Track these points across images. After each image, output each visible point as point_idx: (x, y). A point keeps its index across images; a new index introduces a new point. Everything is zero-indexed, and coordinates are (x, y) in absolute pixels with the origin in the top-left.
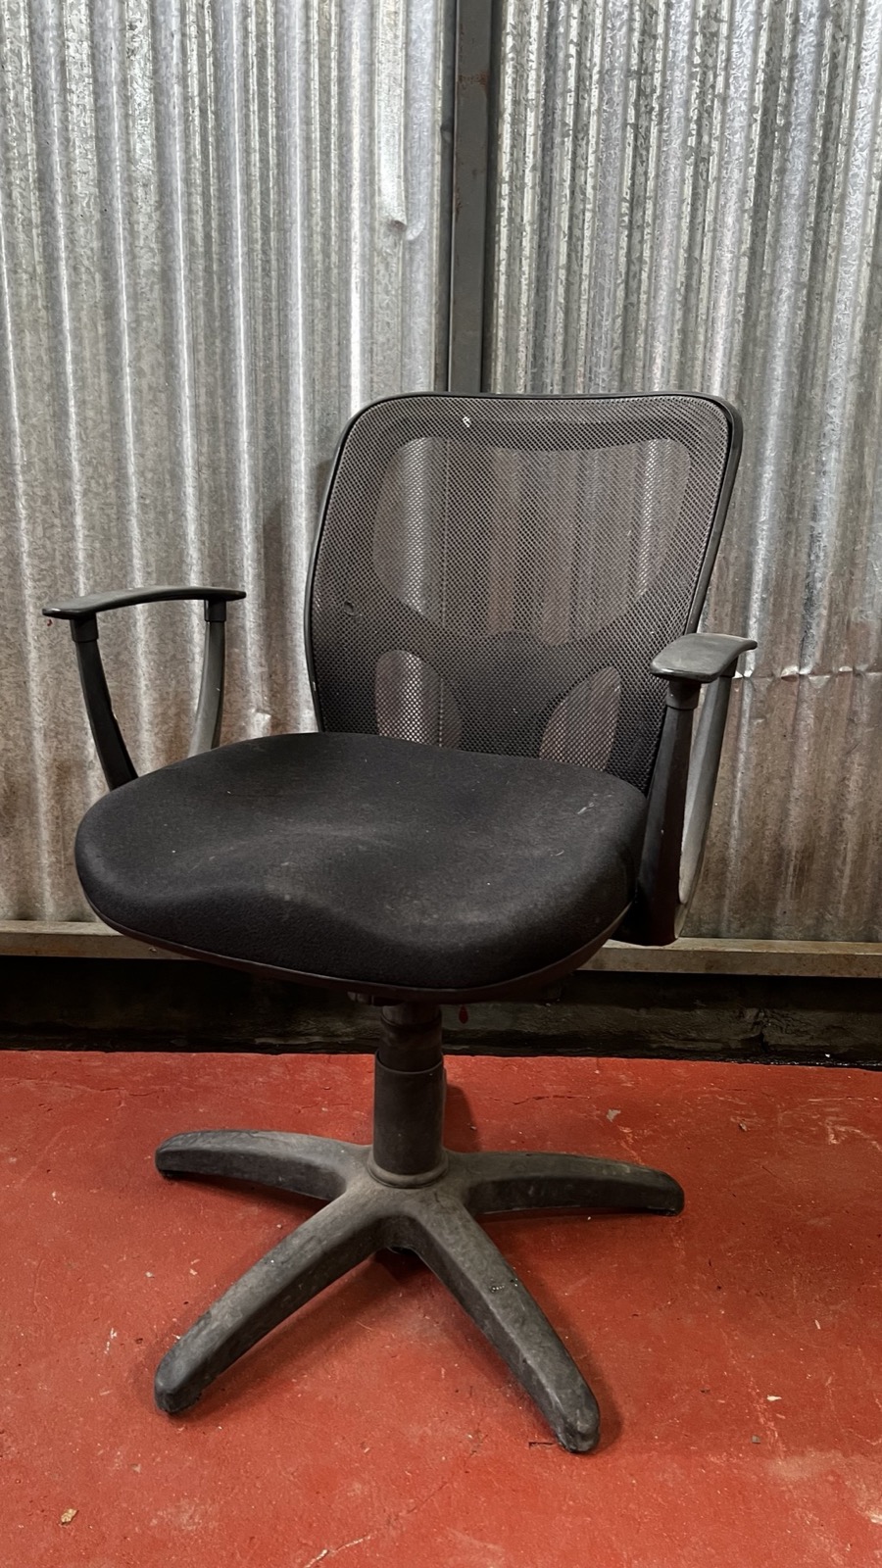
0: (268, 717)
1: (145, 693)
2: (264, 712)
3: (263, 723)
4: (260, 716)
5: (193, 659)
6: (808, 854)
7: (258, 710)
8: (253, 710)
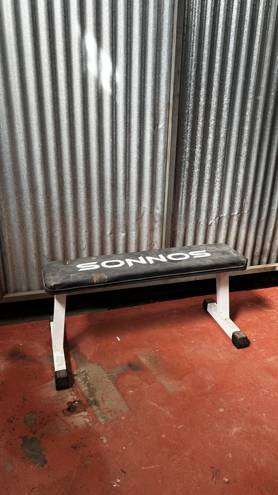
0: (125, 234)
1: (97, 231)
2: (124, 233)
3: (123, 235)
4: (123, 234)
5: (108, 223)
7: (122, 233)
8: (121, 233)
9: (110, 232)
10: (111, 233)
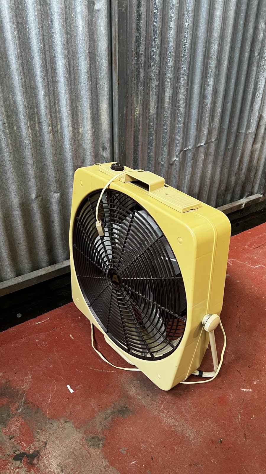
0: (59, 194)
3: (57, 197)
4: (55, 194)
8: (52, 193)
9: (36, 195)
10: (37, 197)
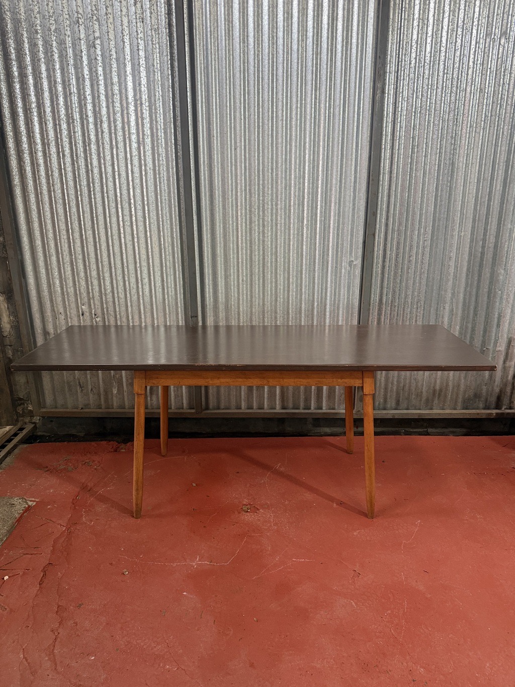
6: (441, 390)
